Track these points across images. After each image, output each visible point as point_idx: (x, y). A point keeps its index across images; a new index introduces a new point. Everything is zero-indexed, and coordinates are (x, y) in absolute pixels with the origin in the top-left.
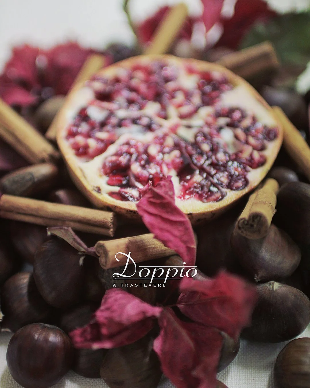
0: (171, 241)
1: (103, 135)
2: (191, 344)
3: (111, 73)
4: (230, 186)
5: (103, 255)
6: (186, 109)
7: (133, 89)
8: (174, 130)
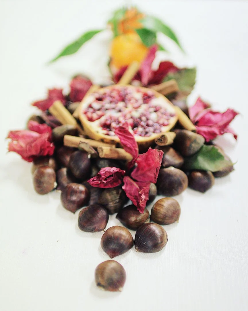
0: (128, 144)
1: (99, 113)
2: (138, 187)
3: (102, 91)
4: (154, 132)
5: (101, 151)
6: (136, 105)
7: (112, 97)
8: (130, 112)
